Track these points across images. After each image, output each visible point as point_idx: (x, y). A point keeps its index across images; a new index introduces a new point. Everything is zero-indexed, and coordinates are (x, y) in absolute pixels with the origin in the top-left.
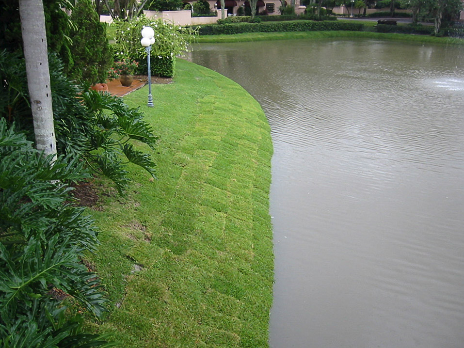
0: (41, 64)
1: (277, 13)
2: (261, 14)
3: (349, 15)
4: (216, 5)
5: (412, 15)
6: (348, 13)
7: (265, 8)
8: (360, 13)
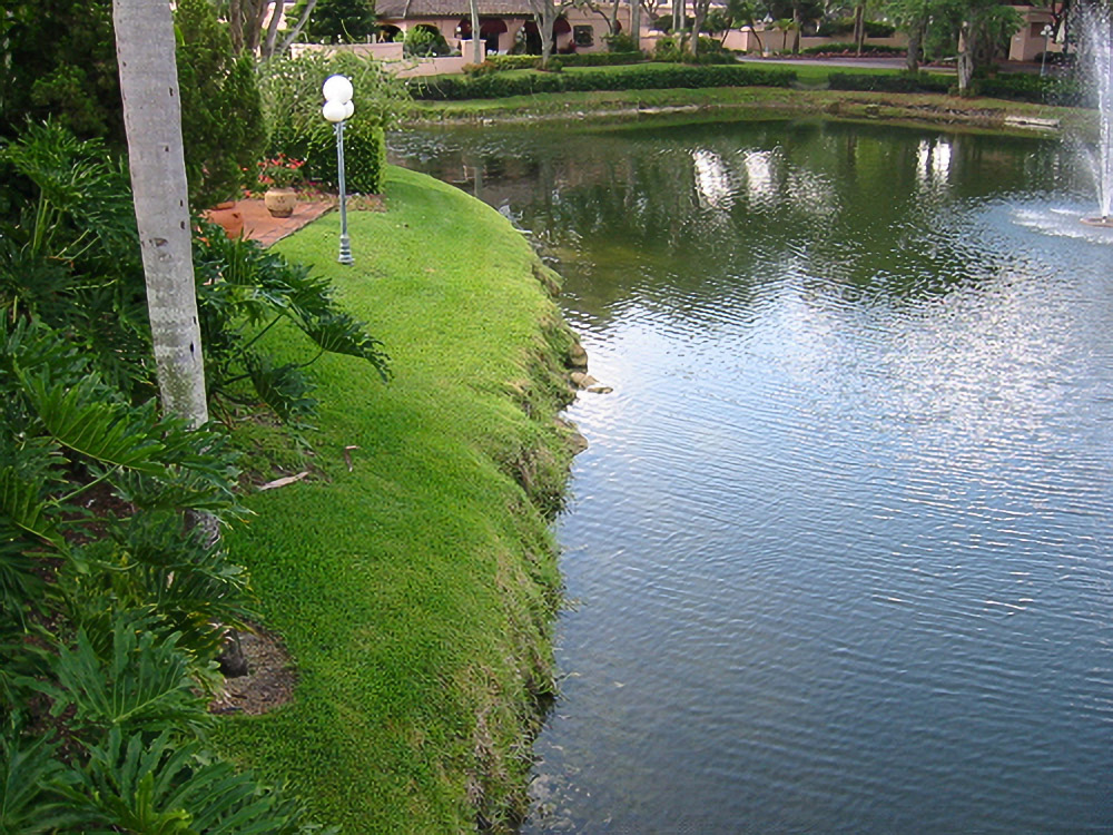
0: (167, 150)
1: (599, 47)
2: (563, 51)
3: (762, 51)
4: (459, 29)
5: (906, 50)
6: (758, 47)
7: (570, 36)
8: (787, 48)
